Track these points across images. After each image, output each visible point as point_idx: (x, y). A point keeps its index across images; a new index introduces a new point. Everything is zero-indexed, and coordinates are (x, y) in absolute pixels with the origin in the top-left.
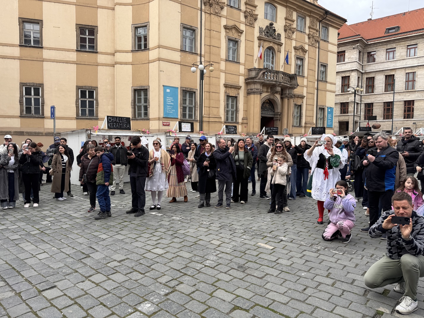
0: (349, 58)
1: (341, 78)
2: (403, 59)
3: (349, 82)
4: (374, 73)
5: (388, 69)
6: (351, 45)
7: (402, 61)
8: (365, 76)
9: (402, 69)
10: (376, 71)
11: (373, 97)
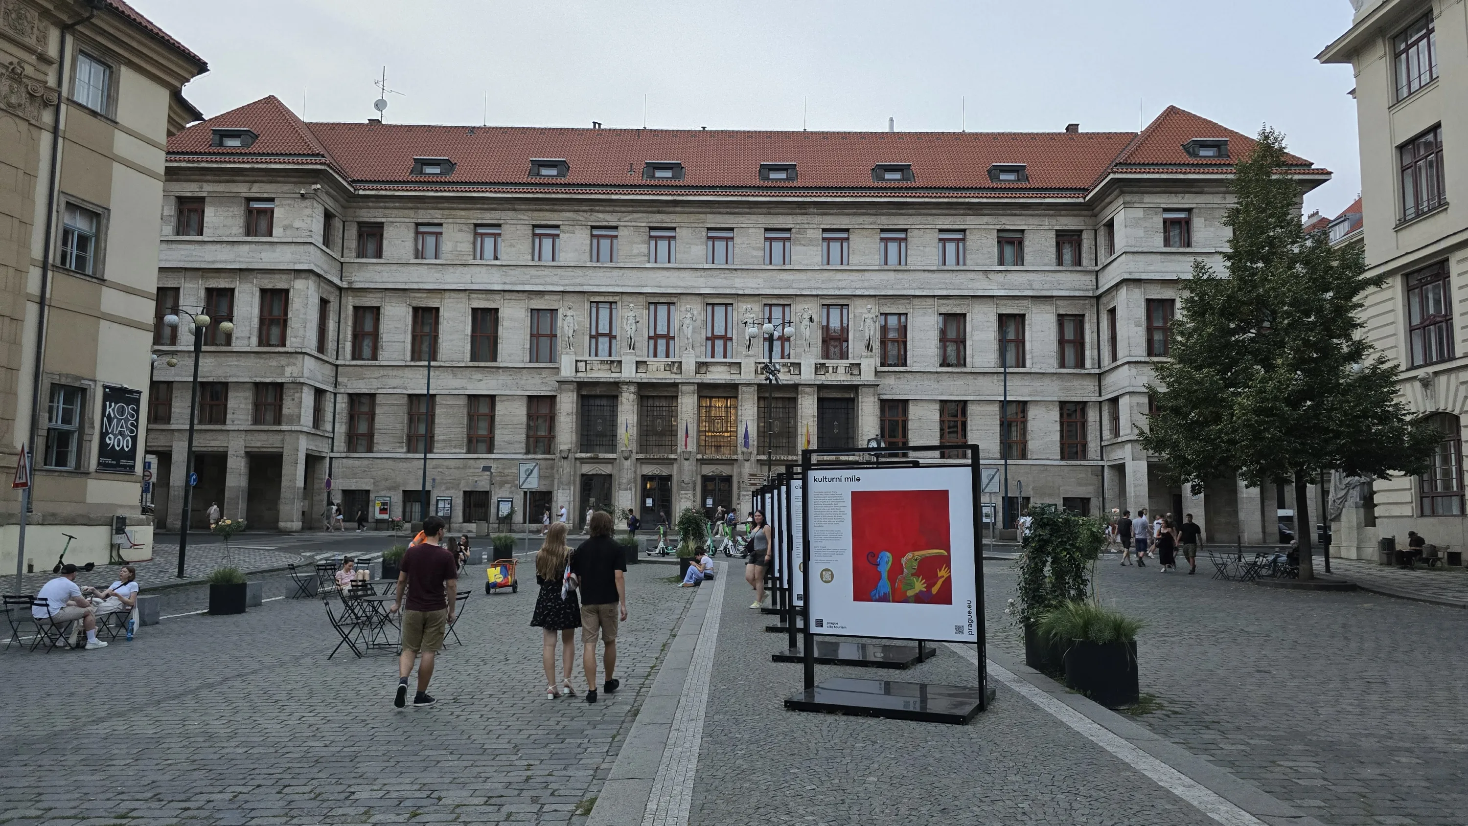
0: (285, 228)
1: (258, 294)
2: (463, 262)
3: (286, 314)
4: (379, 295)
5: (422, 286)
6: (295, 183)
7: (461, 269)
8: (350, 302)
9: (462, 295)
10: (386, 289)
11: (377, 373)
